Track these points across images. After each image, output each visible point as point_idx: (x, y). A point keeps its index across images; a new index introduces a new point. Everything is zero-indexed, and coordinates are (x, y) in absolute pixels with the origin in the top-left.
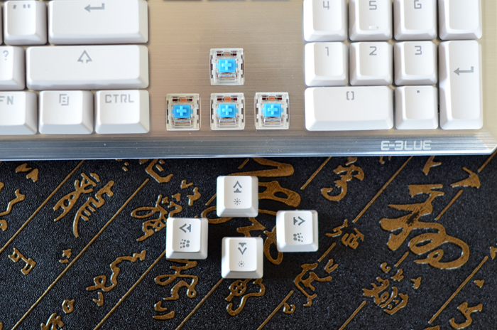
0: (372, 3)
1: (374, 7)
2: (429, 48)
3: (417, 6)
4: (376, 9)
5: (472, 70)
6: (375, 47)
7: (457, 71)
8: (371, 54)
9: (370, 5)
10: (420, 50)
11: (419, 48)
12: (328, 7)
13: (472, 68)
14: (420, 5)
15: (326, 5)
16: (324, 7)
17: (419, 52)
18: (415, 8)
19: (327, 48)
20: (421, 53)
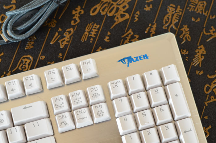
0: (143, 114)
1: (145, 115)
2: (171, 126)
3: (162, 110)
4: (146, 115)
5: (191, 130)
6: (150, 131)
7: (185, 132)
8: (149, 134)
9: (143, 115)
10: (168, 127)
11: (167, 127)
12: (126, 120)
13: (191, 129)
14: (163, 109)
15: (125, 119)
16: (125, 120)
17: (168, 128)
18: (161, 111)
19: (130, 136)
20: (168, 129)
